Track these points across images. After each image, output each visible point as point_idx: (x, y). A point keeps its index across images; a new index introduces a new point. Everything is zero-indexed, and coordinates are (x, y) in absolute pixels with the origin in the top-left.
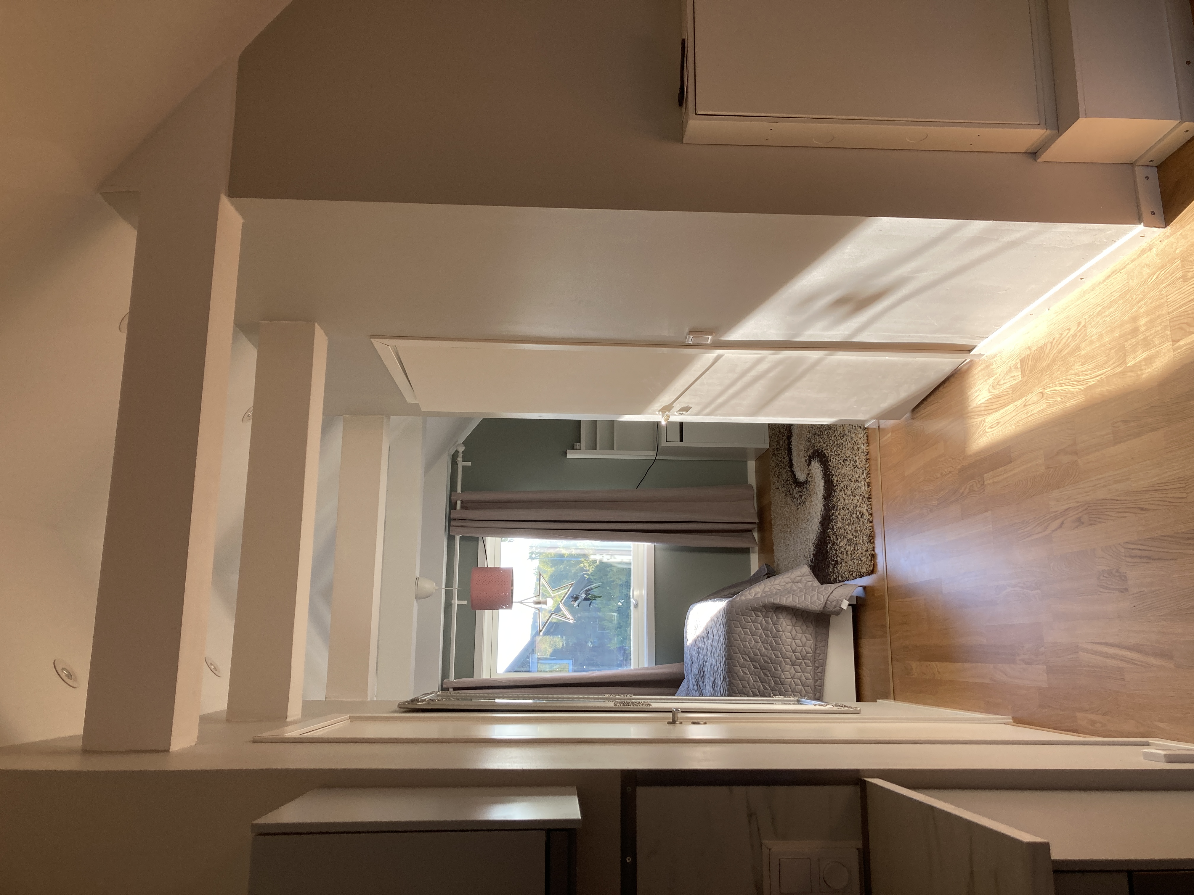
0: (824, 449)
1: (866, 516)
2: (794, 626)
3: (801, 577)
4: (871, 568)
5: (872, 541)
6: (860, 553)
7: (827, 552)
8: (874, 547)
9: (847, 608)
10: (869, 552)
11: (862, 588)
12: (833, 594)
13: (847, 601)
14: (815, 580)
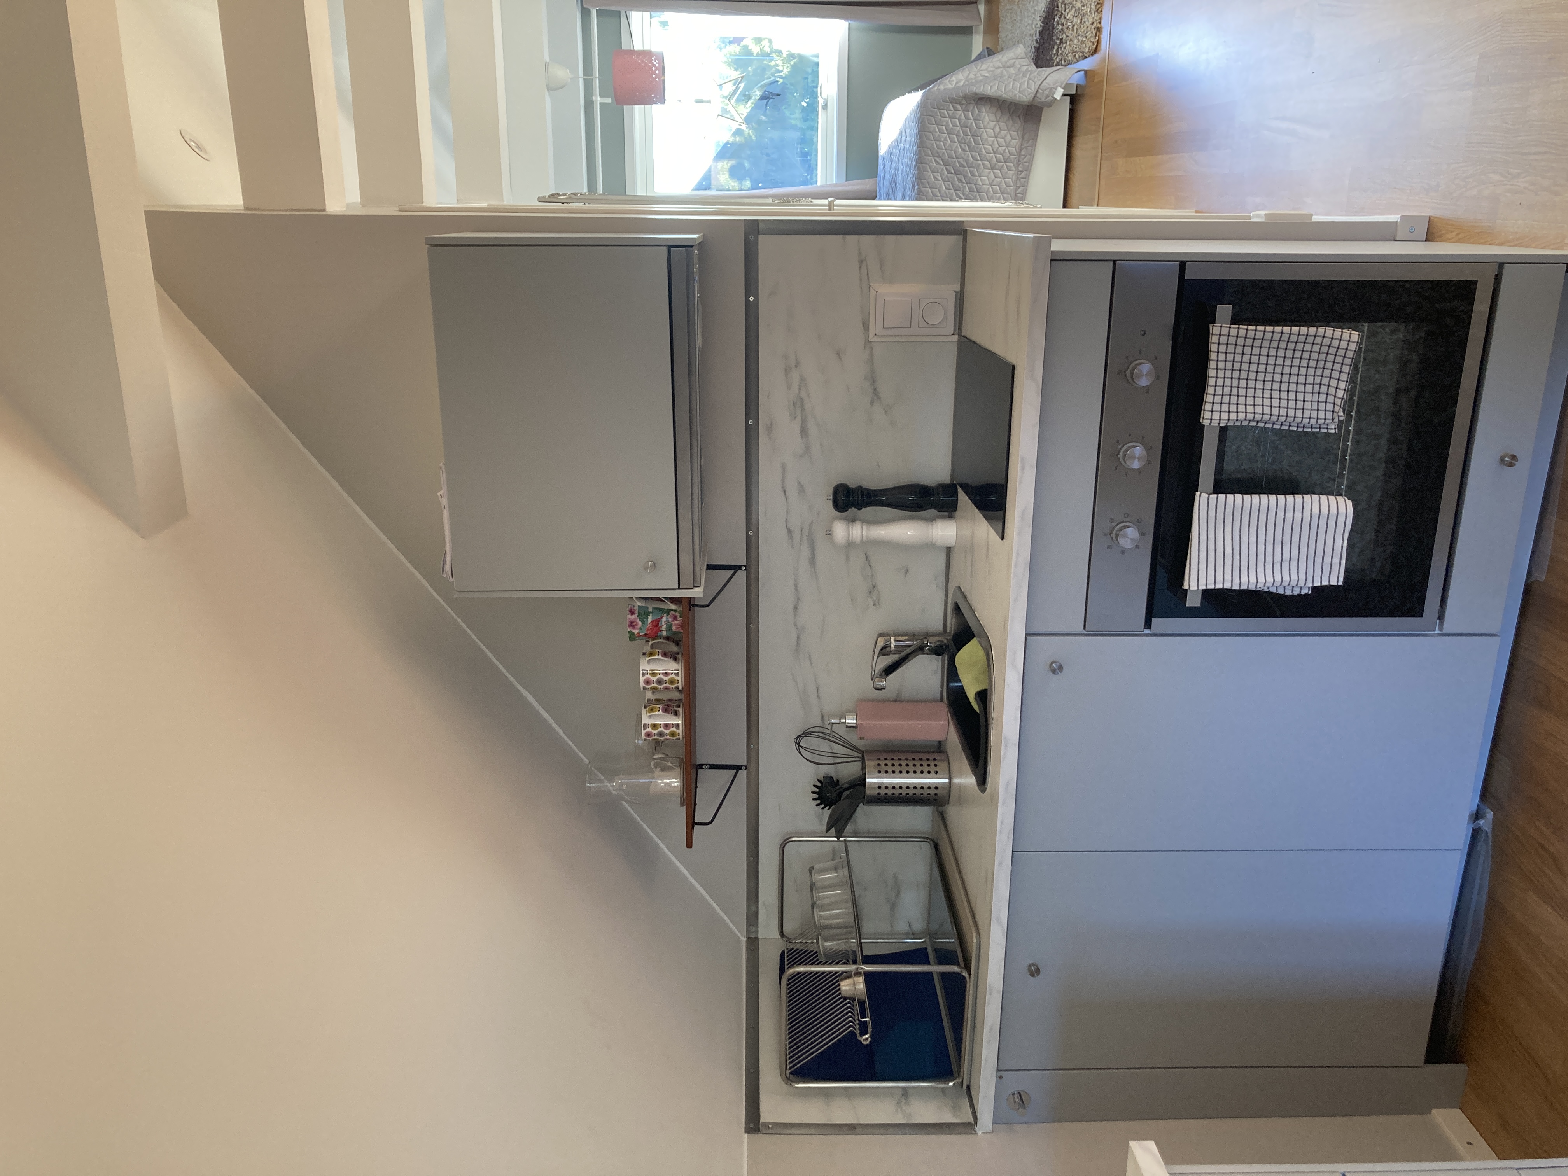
2: (998, 121)
3: (1014, 60)
4: (1095, 46)
5: (1100, 10)
6: (1086, 27)
7: (1053, 28)
8: (1101, 18)
9: (1061, 99)
10: (1095, 25)
11: (1083, 72)
12: (1047, 81)
13: (1063, 89)
14: (1032, 63)
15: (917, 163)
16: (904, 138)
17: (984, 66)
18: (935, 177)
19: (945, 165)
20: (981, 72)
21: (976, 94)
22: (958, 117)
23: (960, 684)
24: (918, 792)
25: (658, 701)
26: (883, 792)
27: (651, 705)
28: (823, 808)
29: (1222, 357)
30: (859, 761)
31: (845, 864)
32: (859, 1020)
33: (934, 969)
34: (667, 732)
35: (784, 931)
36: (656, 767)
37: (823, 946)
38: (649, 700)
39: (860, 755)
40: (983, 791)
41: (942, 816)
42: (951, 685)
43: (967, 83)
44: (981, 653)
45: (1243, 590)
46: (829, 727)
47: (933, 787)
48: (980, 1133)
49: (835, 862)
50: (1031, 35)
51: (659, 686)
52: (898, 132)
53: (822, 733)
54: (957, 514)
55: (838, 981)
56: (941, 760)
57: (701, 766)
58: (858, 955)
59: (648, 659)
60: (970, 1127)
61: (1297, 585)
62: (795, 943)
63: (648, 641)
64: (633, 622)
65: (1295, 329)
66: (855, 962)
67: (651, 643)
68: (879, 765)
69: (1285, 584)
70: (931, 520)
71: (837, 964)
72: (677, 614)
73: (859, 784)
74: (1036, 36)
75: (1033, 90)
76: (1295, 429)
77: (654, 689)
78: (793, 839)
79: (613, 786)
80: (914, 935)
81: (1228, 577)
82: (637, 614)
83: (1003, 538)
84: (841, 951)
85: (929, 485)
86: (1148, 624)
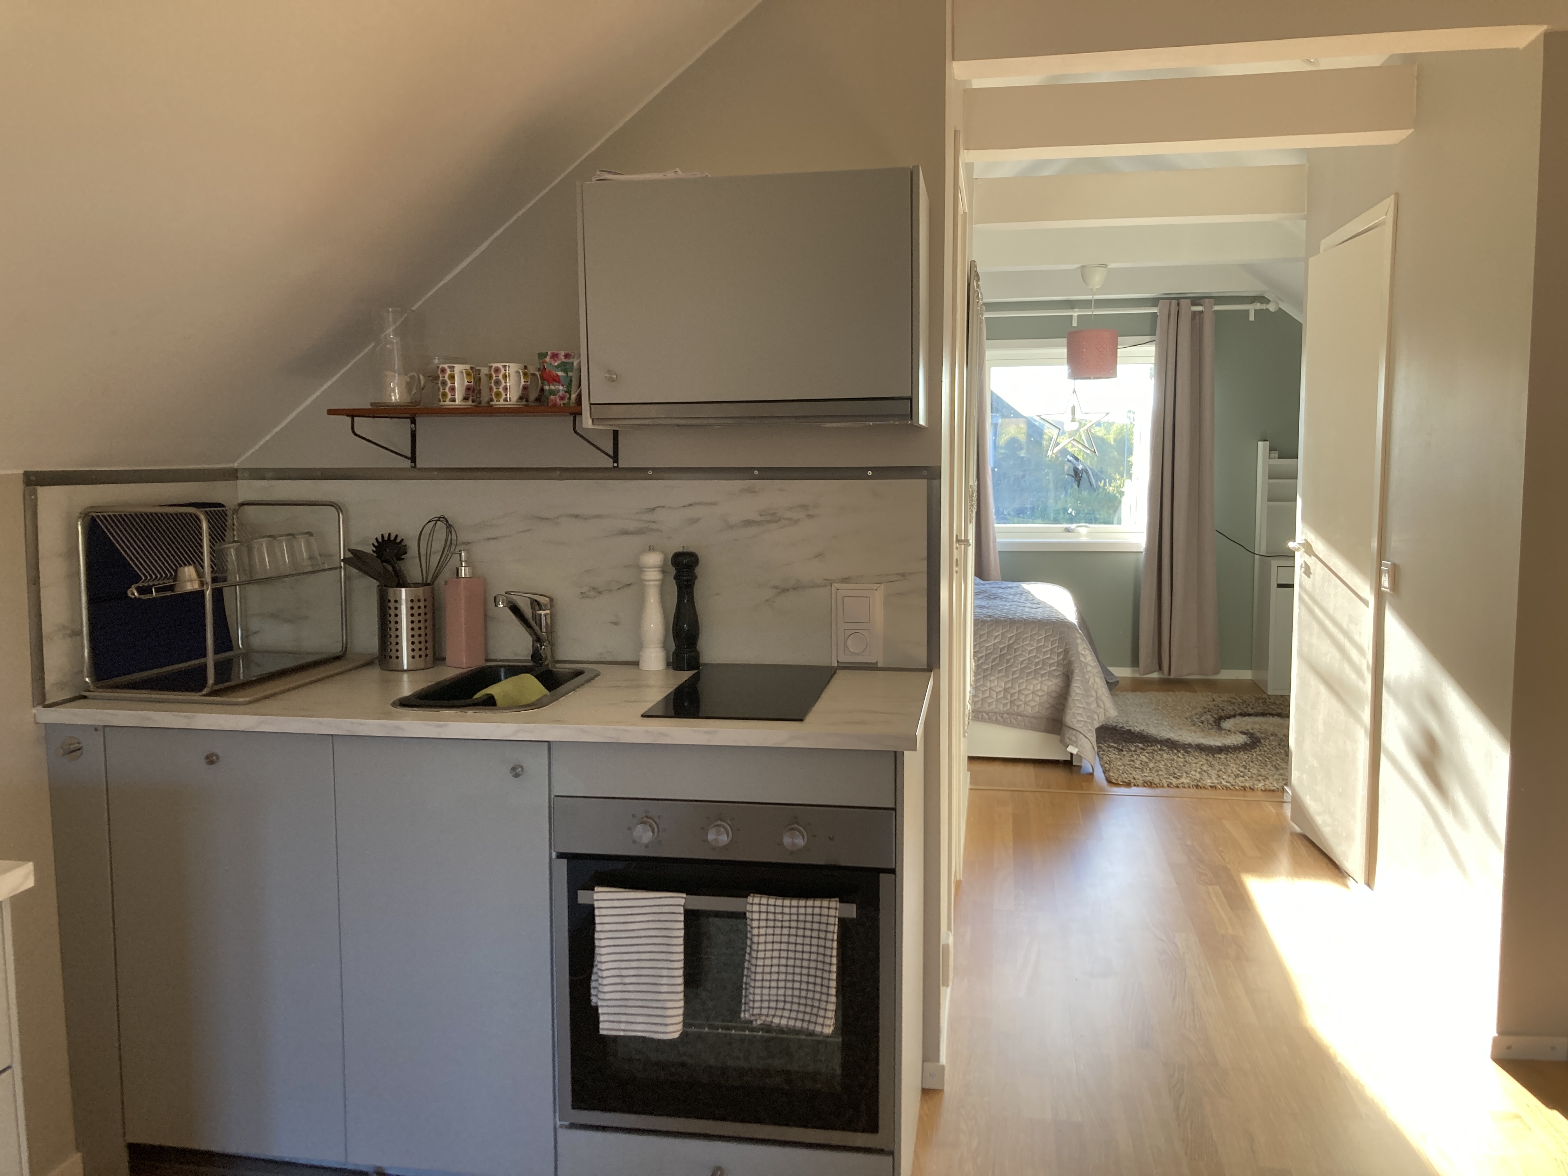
0: (1261, 748)
1: (1175, 782)
2: (1048, 694)
3: (1102, 706)
4: (1114, 781)
5: (1146, 785)
6: (1131, 772)
7: (1132, 742)
8: (1138, 786)
9: (1068, 752)
10: (1133, 781)
11: (1091, 771)
12: (1084, 738)
13: (1077, 754)
14: (1101, 724)
15: (1010, 619)
16: (1034, 606)
17: (1098, 680)
18: (997, 637)
19: (1008, 645)
20: (1092, 677)
21: (1072, 673)
22: (1052, 656)
23: (503, 677)
24: (393, 640)
25: (478, 380)
26: (392, 605)
27: (474, 374)
28: (373, 544)
29: (809, 911)
30: (423, 579)
31: (317, 568)
32: (154, 585)
33: (210, 659)
34: (447, 390)
35: (246, 506)
36: (411, 377)
37: (230, 548)
38: (479, 370)
39: (429, 582)
40: (394, 704)
41: (369, 664)
42: (502, 670)
43: (1083, 664)
44: (533, 699)
45: (594, 943)
46: (457, 550)
47: (398, 654)
48: (34, 711)
49: (318, 557)
50: (1127, 722)
51: (493, 381)
52: (1043, 600)
53: (451, 543)
54: (671, 671)
55: (194, 563)
56: (426, 663)
57: (413, 422)
58: (221, 583)
59: (520, 371)
60: (41, 699)
61: (599, 991)
62: (233, 518)
63: (539, 370)
64: (557, 357)
65: (834, 976)
66: (214, 580)
67: (537, 373)
68: (419, 601)
69: (600, 981)
70: (665, 646)
71: (212, 561)
72: (566, 401)
73: (399, 580)
74: (1127, 726)
75: (1077, 726)
76: (744, 981)
77: (490, 377)
78: (341, 515)
79: (390, 333)
80: (245, 637)
81: (607, 927)
82: (565, 360)
83: (643, 716)
84: (226, 565)
85: (698, 643)
86: (561, 856)
